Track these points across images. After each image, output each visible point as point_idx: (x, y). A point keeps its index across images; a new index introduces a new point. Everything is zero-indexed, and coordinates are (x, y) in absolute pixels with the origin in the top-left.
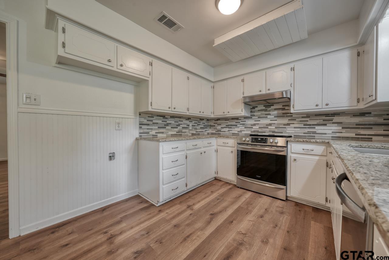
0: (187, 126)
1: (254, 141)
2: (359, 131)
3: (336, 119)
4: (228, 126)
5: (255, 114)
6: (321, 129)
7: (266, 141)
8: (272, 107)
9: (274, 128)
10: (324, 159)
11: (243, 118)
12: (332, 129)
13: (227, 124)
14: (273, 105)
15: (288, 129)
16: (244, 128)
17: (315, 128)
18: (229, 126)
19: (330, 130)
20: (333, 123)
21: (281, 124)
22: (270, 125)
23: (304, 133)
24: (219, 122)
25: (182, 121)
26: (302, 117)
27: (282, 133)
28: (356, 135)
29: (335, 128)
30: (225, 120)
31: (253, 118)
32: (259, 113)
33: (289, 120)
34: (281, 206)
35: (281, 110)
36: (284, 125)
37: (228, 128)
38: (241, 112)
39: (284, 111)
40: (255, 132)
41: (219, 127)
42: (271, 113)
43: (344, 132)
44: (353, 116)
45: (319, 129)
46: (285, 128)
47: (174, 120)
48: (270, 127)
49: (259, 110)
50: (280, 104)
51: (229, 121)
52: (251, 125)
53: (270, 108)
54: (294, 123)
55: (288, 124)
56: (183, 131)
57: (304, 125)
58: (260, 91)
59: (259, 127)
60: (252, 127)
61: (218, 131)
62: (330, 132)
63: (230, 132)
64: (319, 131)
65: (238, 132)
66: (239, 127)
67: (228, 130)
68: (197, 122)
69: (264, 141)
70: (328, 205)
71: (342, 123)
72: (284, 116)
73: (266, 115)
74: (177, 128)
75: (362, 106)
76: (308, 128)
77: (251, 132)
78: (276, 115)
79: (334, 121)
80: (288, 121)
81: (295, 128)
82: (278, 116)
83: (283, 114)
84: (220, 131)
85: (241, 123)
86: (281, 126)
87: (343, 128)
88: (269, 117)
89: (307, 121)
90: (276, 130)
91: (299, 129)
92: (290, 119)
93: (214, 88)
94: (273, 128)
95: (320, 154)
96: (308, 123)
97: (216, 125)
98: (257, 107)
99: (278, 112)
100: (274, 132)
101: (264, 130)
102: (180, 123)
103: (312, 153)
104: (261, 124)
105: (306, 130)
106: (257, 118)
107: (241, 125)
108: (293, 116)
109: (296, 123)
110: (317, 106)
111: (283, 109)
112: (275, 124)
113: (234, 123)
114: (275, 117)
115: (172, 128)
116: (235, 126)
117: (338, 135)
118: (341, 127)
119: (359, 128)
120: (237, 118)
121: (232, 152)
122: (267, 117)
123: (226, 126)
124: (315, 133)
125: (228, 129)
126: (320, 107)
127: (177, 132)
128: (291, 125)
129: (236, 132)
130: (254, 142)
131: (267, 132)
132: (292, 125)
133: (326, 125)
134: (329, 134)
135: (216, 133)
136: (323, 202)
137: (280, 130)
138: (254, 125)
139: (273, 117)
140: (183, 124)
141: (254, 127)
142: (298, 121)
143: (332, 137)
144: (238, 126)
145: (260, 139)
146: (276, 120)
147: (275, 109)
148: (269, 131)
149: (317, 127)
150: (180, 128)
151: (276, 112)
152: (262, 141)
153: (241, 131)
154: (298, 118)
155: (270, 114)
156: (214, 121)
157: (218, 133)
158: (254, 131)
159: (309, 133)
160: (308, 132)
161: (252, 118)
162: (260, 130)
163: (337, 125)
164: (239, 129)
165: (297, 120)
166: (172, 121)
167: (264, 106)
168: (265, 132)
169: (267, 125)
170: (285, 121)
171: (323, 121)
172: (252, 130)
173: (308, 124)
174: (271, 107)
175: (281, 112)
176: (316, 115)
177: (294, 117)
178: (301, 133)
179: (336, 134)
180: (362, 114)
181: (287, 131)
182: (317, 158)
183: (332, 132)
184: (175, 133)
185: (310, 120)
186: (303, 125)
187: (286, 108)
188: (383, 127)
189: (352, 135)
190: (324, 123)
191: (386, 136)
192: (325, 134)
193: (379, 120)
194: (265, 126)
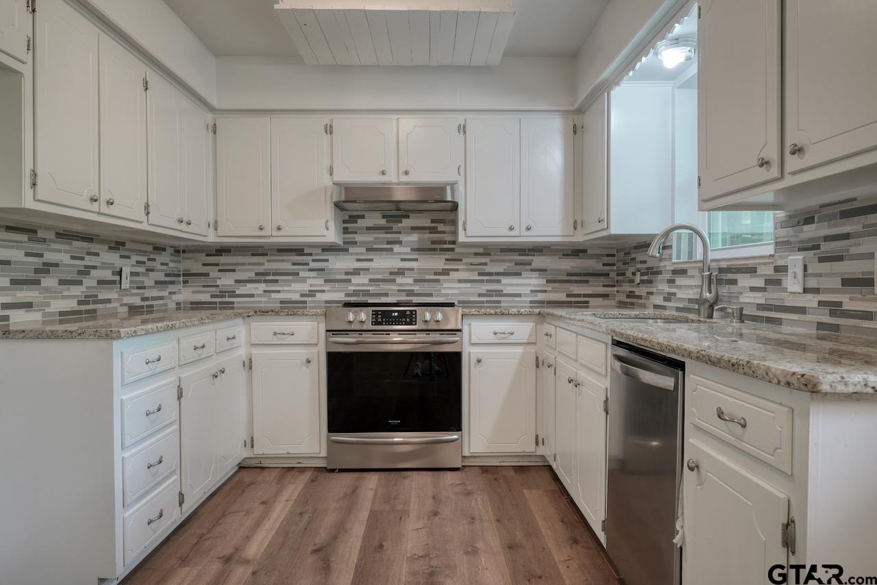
0: (114, 273)
1: (380, 320)
2: (571, 288)
3: (538, 261)
4: (261, 277)
5: (358, 238)
6: (511, 285)
7: (414, 320)
8: (406, 223)
9: (410, 281)
10: (532, 349)
11: (319, 251)
12: (530, 285)
13: (261, 269)
14: (408, 217)
15: (445, 285)
16: (321, 281)
17: (499, 281)
18: (268, 274)
19: (526, 286)
20: (532, 270)
21: (427, 271)
22: (401, 272)
23: (480, 295)
24: (224, 259)
25: (97, 254)
26: (476, 254)
27: (431, 295)
28: (568, 296)
29: (535, 281)
30: (252, 255)
31: (351, 250)
32: (370, 237)
33: (447, 260)
34: (458, 483)
35: (428, 231)
36: (436, 274)
37: (266, 281)
38: (326, 232)
39: (436, 236)
40: (359, 295)
41: (226, 281)
42: (403, 238)
43: (550, 291)
44: (564, 255)
45: (509, 285)
46: (438, 281)
47: (66, 247)
48: (399, 280)
49: (368, 228)
50: (425, 214)
51: (268, 258)
52: (347, 273)
53: (400, 225)
54: (457, 270)
55: (446, 272)
56: (101, 297)
57: (480, 274)
58: (383, 173)
59: (371, 280)
60: (349, 281)
61: (223, 294)
62: (527, 290)
63: (274, 296)
64: (508, 288)
65: (302, 295)
66: (304, 280)
67: (265, 291)
68: (144, 259)
69: (408, 320)
70: (541, 451)
71: (546, 270)
72: (435, 250)
73: (388, 243)
74: (80, 283)
75: (579, 238)
76: (488, 281)
77: (347, 295)
78: (416, 246)
79: (534, 265)
80: (445, 264)
81: (460, 281)
82: (419, 250)
83: (434, 242)
84: (232, 294)
85: (313, 265)
86: (428, 277)
87: (548, 281)
88: (397, 248)
89: (485, 264)
90: (416, 288)
91: (468, 285)
92: (449, 257)
93: (215, 132)
94: (406, 281)
95: (525, 341)
96: (488, 269)
97: (213, 272)
98: (363, 217)
99: (421, 235)
100: (410, 293)
101: (385, 287)
102: (89, 261)
103: (512, 339)
104: (378, 271)
105: (484, 288)
106: (363, 250)
107: (314, 274)
108: (457, 250)
109: (463, 270)
110: (511, 229)
111: (433, 230)
112: (413, 269)
113: (288, 266)
114: (413, 250)
115: (62, 282)
116: (291, 277)
117: (540, 297)
118: (545, 280)
119: (570, 281)
120: (298, 250)
121: (309, 362)
122: (391, 250)
123: (257, 274)
124: (499, 293)
125: (262, 287)
126: (515, 232)
127: (80, 303)
128: (451, 273)
129: (296, 297)
130: (380, 324)
131: (393, 295)
132: (453, 272)
133: (519, 274)
134: (526, 295)
135: (215, 303)
136: (530, 448)
137: (426, 288)
138: (356, 272)
139: (408, 250)
140: (101, 268)
141: (355, 280)
142: (466, 264)
143: (531, 302)
144: (302, 274)
145: (396, 314)
146: (416, 260)
147: (414, 229)
148: (399, 290)
149: (505, 280)
150: (90, 281)
151: (414, 237)
152: (404, 320)
153: (312, 293)
154: (467, 255)
155: (399, 242)
156: (203, 258)
157: (220, 303)
158: (356, 293)
159: (489, 293)
160: (487, 291)
161: (347, 250)
162: (372, 289)
163: (540, 274)
164: (305, 287)
165: (465, 260)
166: (59, 254)
167: (384, 217)
168: (386, 295)
169: (391, 273)
170: (438, 263)
171: (516, 264)
172: (350, 288)
173: (487, 271)
174: (404, 220)
175: (428, 236)
176: (503, 250)
177: (458, 253)
178: (472, 294)
179: (537, 296)
180: (577, 252)
181: (443, 291)
182: (520, 350)
183: (532, 291)
184: (71, 305)
185: (491, 261)
186: (477, 273)
187: (441, 227)
188: (602, 279)
189: (562, 297)
190: (517, 269)
191: (605, 296)
192: (519, 295)
193: (597, 266)
194: (388, 276)
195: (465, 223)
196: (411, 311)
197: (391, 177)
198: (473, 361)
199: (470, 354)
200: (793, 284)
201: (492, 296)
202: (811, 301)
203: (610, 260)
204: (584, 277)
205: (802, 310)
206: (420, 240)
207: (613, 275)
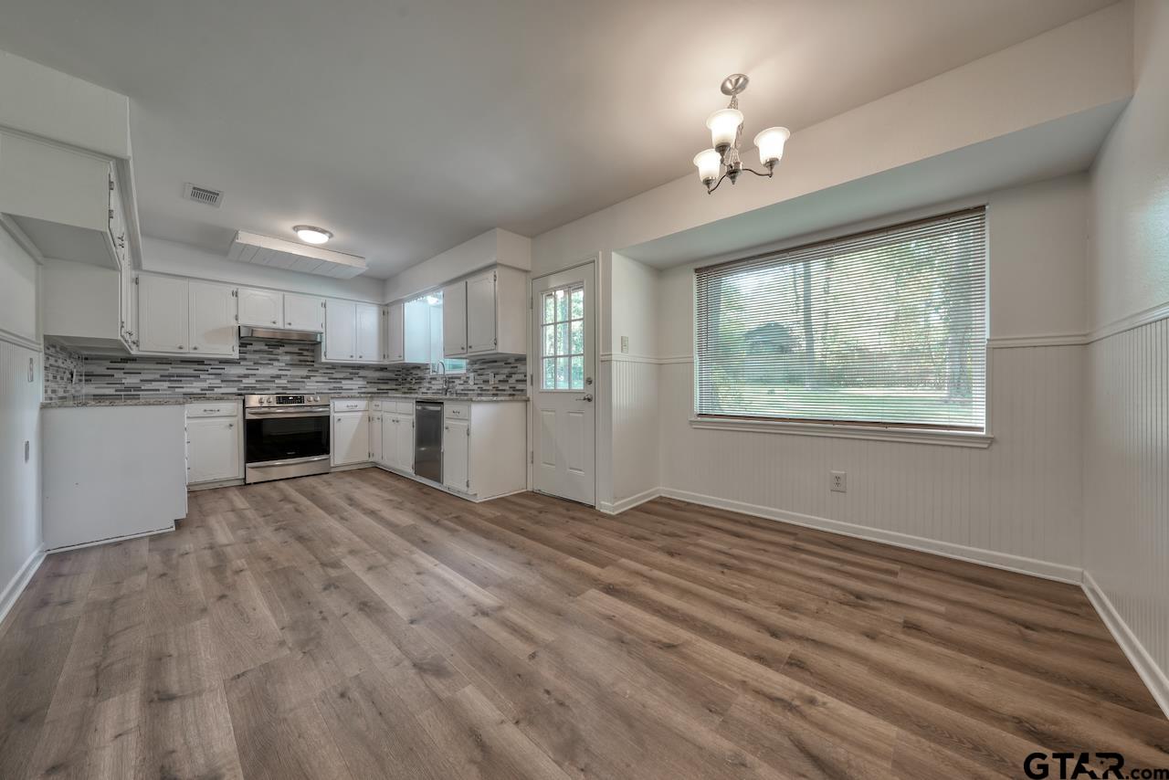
0: (70, 374)
2: (380, 386)
3: (362, 373)
4: (164, 378)
5: (247, 356)
6: (348, 384)
8: (282, 349)
9: (285, 382)
10: (367, 413)
11: (217, 363)
13: (166, 373)
14: (283, 346)
15: (308, 384)
16: (219, 381)
17: (341, 382)
18: (173, 376)
19: (356, 384)
20: (359, 377)
21: (297, 376)
22: (279, 377)
23: (329, 389)
24: (128, 366)
25: (67, 361)
26: (327, 368)
28: (379, 389)
29: (361, 383)
30: (158, 363)
31: (243, 363)
32: (257, 357)
33: (309, 371)
35: (297, 355)
36: (302, 378)
37: (169, 381)
38: (232, 353)
39: (302, 358)
40: (248, 390)
41: (131, 380)
42: (279, 357)
43: (369, 387)
44: (376, 370)
45: (346, 384)
47: (62, 356)
49: (255, 351)
50: (296, 346)
51: (172, 366)
52: (239, 377)
53: (278, 350)
54: (315, 376)
55: (308, 377)
57: (329, 378)
58: (274, 323)
60: (242, 381)
61: (128, 389)
62: (357, 387)
63: (177, 390)
64: (346, 386)
65: (202, 390)
66: (205, 380)
67: (170, 387)
70: (371, 459)
71: (366, 377)
72: (302, 365)
73: (270, 360)
75: (386, 362)
76: (334, 382)
77: (239, 389)
78: (289, 363)
79: (360, 375)
80: (308, 373)
81: (317, 382)
82: (291, 365)
83: (300, 361)
84: (138, 389)
85: (211, 371)
87: (368, 383)
88: (276, 363)
89: (333, 373)
90: (289, 386)
91: (322, 384)
92: (310, 369)
94: (283, 382)
95: (361, 409)
96: (334, 376)
97: (118, 374)
98: (251, 344)
99: (293, 357)
100: (285, 388)
101: (267, 385)
102: (65, 365)
103: (356, 409)
104: (261, 376)
105: (332, 386)
106: (252, 363)
107: (213, 377)
108: (316, 366)
109: (319, 376)
110: (352, 357)
111: (300, 354)
112: (287, 375)
113: (191, 372)
114: (287, 364)
115: (61, 378)
116: (192, 379)
117: (363, 390)
118: (366, 382)
119: (379, 383)
120: (200, 362)
121: (231, 425)
122: (272, 364)
123: (161, 376)
124: (341, 388)
125: (167, 384)
126: (354, 358)
128: (311, 377)
129: (198, 391)
131: (273, 389)
132: (313, 377)
133: (352, 379)
134: (356, 389)
136: (366, 458)
137: (296, 385)
138: (246, 376)
139: (283, 364)
140: (68, 370)
141: (245, 381)
142: (321, 373)
143: (359, 392)
144: (202, 377)
145: (291, 398)
146: (289, 370)
147: (287, 353)
148: (277, 387)
149: (344, 382)
151: (288, 358)
152: (297, 401)
153: (211, 389)
154: (322, 368)
155: (278, 360)
156: (108, 364)
157: (125, 395)
158: (244, 387)
159: (335, 388)
161: (241, 363)
163: (363, 379)
164: (205, 385)
165: (321, 371)
166: (60, 360)
167: (266, 345)
168: (268, 389)
170: (304, 372)
171: (350, 374)
172: (240, 385)
174: (280, 348)
175: (297, 357)
180: (382, 369)
181: (307, 387)
182: (360, 414)
185: (336, 372)
186: (327, 378)
187: (305, 353)
188: (395, 382)
189: (375, 390)
190: (351, 376)
191: (396, 390)
192: (352, 389)
193: (392, 375)
194: (269, 379)
195: (325, 352)
196: (301, 396)
197: (280, 325)
198: (336, 420)
199: (334, 416)
200: (471, 382)
201: (336, 390)
202: (476, 387)
203: (399, 373)
204: (385, 381)
205: (473, 390)
206: (292, 360)
207: (400, 380)
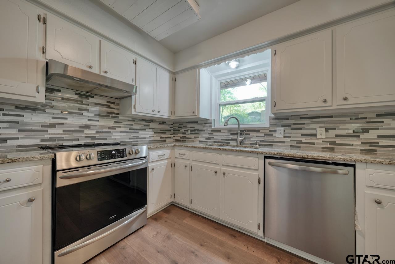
1: (103, 157)
2: (162, 135)
3: (152, 125)
5: (54, 103)
6: (143, 134)
7: (125, 154)
8: (91, 100)
9: (94, 132)
10: (170, 160)
11: (14, 107)
12: (149, 134)
14: (93, 97)
15: (114, 134)
16: (15, 131)
17: (138, 132)
19: (147, 134)
20: (150, 128)
21: (104, 127)
22: (88, 127)
23: (130, 138)
26: (129, 120)
27: (106, 139)
28: (161, 138)
31: (47, 111)
32: (65, 105)
33: (115, 122)
34: (155, 233)
35: (105, 107)
36: (109, 128)
39: (109, 110)
42: (89, 108)
43: (155, 136)
44: (159, 123)
45: (142, 134)
46: (110, 132)
48: (86, 131)
49: (63, 99)
50: (103, 98)
52: (44, 126)
53: (88, 100)
54: (120, 127)
55: (114, 128)
57: (130, 129)
58: (90, 67)
59: (64, 131)
60: (47, 131)
62: (147, 136)
64: (141, 135)
69: (122, 154)
71: (154, 129)
72: (109, 116)
73: (79, 109)
75: (173, 118)
76: (134, 132)
78: (98, 114)
80: (114, 124)
81: (121, 132)
82: (100, 115)
83: (108, 113)
86: (104, 130)
87: (155, 133)
88: (85, 113)
89: (132, 125)
90: (97, 136)
91: (125, 134)
92: (116, 121)
94: (91, 132)
95: (168, 157)
96: (134, 127)
98: (60, 91)
99: (101, 108)
100: (94, 138)
101: (75, 135)
104: (71, 125)
105: (132, 135)
108: (120, 118)
109: (123, 127)
110: (153, 111)
111: (108, 107)
112: (96, 126)
114: (95, 115)
117: (152, 139)
118: (154, 132)
119: (161, 133)
121: (32, 200)
122: (82, 114)
124: (138, 137)
128: (117, 128)
130: (104, 159)
131: (82, 140)
132: (118, 128)
133: (145, 130)
134: (147, 138)
137: (104, 135)
138: (52, 125)
139: (93, 115)
141: (51, 130)
142: (124, 124)
143: (149, 141)
145: (114, 152)
146: (98, 121)
147: (97, 104)
148: (86, 137)
149: (140, 132)
151: (97, 109)
152: (119, 155)
154: (125, 120)
155: (87, 110)
158: (51, 139)
160: (133, 137)
161: (44, 110)
162: (66, 136)
163: (152, 130)
165: (124, 123)
167: (76, 94)
168: (78, 140)
169: (81, 127)
170: (110, 123)
171: (144, 126)
172: (45, 136)
173: (133, 128)
174: (90, 99)
175: (105, 109)
176: (139, 120)
177: (121, 119)
178: (126, 138)
179: (151, 138)
181: (113, 137)
182: (166, 161)
183: (149, 136)
185: (135, 124)
186: (129, 129)
187: (112, 106)
188: (170, 132)
189: (158, 138)
190: (145, 128)
191: (170, 138)
192: (145, 138)
193: (167, 127)
194: (78, 129)
195: (135, 106)
196: (123, 149)
197: (95, 70)
201: (135, 139)
203: (171, 126)
204: (164, 131)
206: (100, 111)
207: (172, 131)
